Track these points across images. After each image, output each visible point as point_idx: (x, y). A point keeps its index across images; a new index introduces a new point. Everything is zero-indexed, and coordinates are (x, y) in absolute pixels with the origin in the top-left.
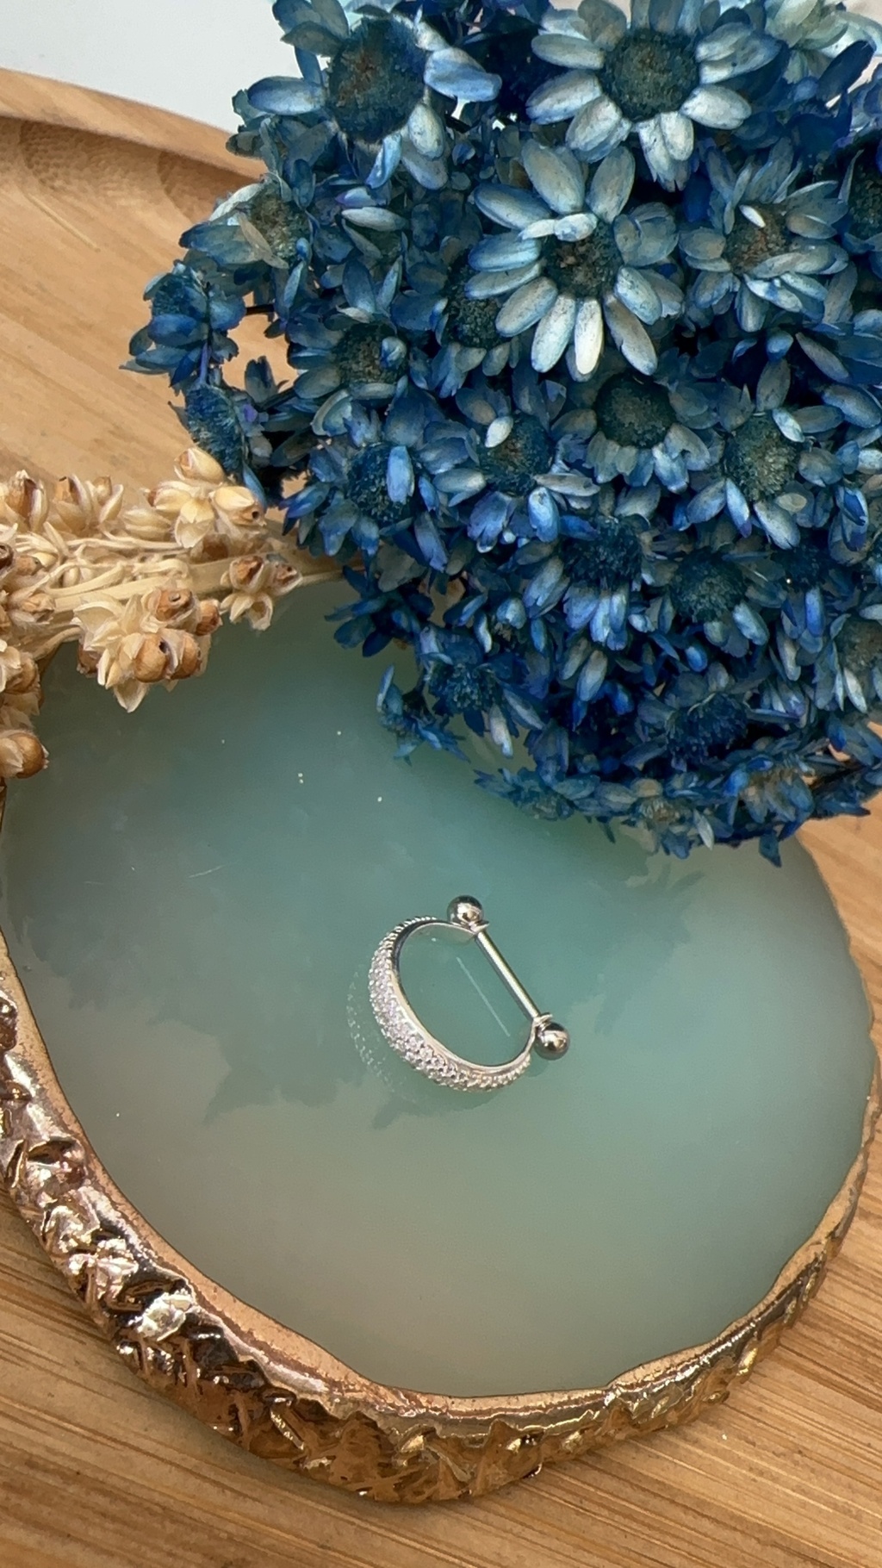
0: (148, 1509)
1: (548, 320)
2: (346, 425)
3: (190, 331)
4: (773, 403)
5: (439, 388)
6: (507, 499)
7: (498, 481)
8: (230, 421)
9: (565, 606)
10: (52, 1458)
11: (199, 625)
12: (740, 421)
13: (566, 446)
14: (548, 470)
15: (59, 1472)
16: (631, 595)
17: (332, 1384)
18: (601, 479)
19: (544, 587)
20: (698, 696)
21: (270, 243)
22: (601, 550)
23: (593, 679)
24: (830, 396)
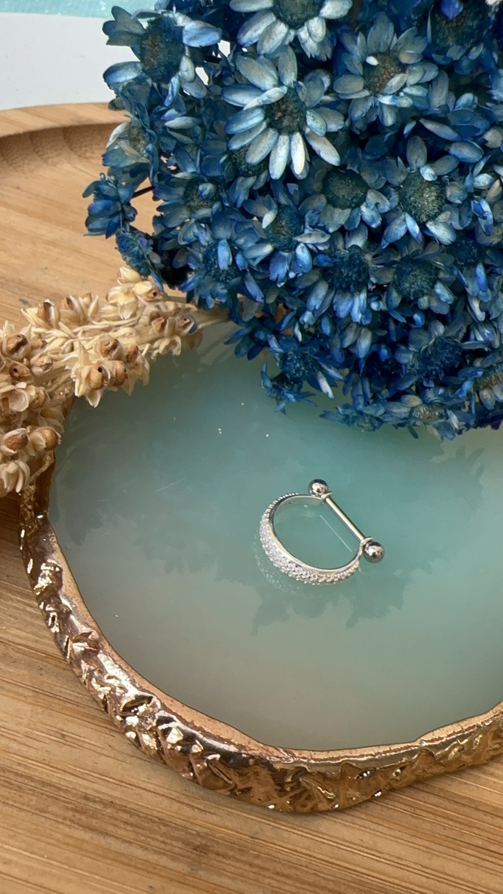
0: (151, 820)
1: (276, 150)
2: (195, 236)
3: (110, 207)
4: (421, 162)
5: (235, 204)
6: (286, 254)
7: (278, 246)
8: (137, 248)
9: (334, 307)
10: (96, 795)
11: (127, 356)
12: (403, 178)
13: (310, 217)
14: (303, 232)
15: (101, 802)
16: (369, 291)
17: (240, 747)
18: (331, 230)
19: (318, 298)
20: (426, 342)
21: (139, 151)
22: (343, 270)
23: (365, 345)
24: (453, 150)
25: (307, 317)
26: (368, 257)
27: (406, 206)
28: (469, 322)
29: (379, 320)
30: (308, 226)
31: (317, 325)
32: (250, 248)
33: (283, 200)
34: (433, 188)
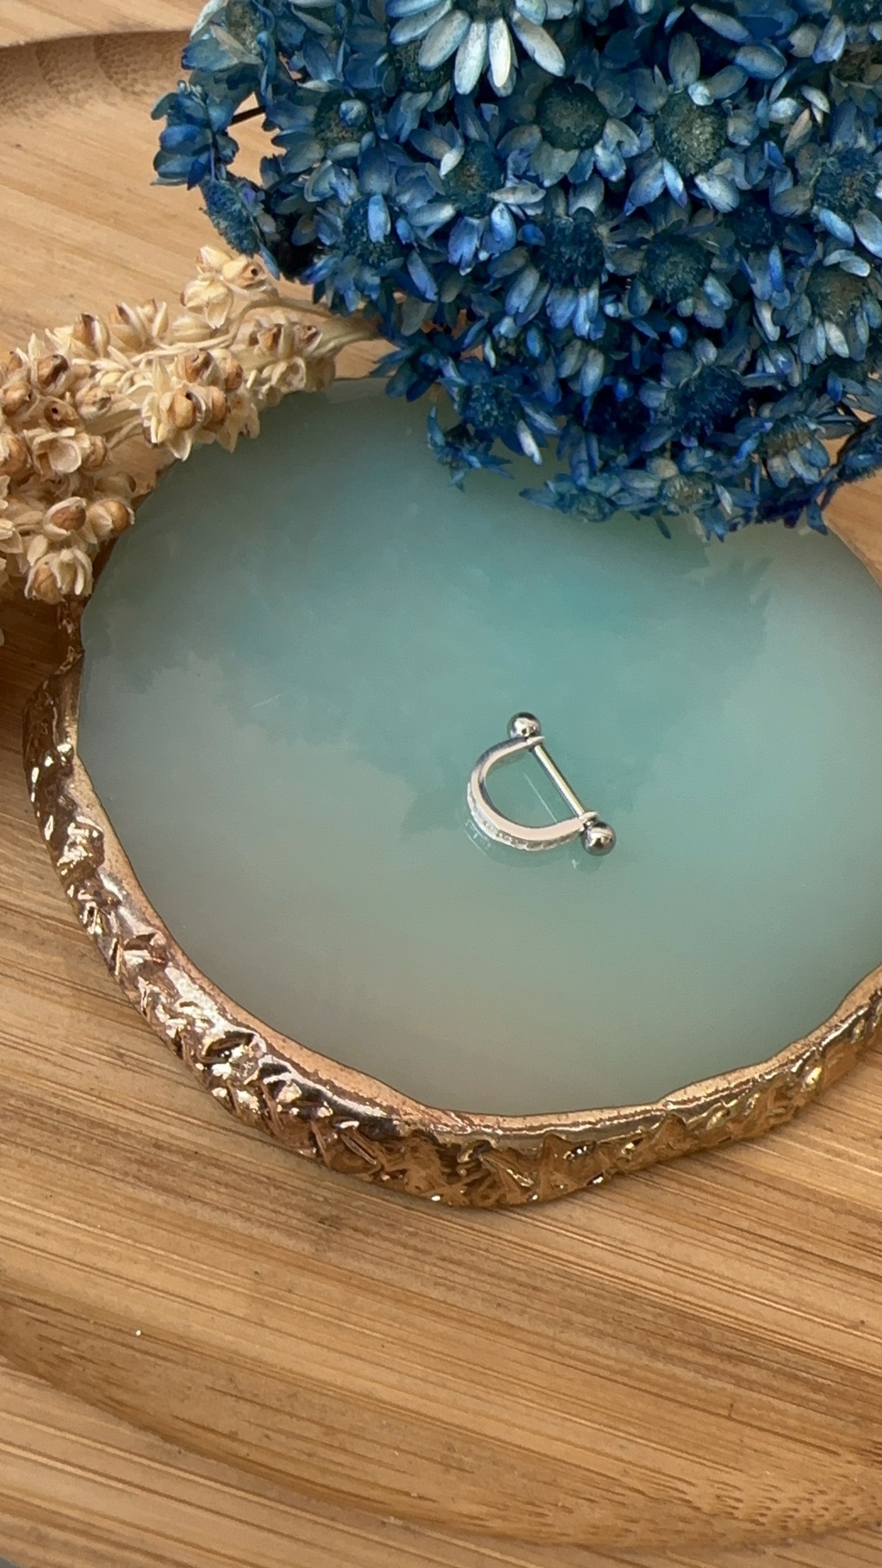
1: (466, 48)
2: (332, 188)
3: (195, 137)
4: (691, 75)
5: (397, 138)
6: (475, 222)
7: (463, 207)
8: (237, 206)
9: (548, 310)
11: (227, 380)
12: (661, 101)
13: (515, 162)
14: (503, 186)
16: (602, 287)
18: (547, 183)
19: (524, 294)
20: (688, 372)
21: (244, 44)
22: (563, 249)
23: (593, 373)
24: (741, 58)
25: (506, 327)
26: (603, 230)
27: (665, 147)
28: (755, 343)
29: (616, 335)
30: (510, 176)
31: (520, 341)
32: (419, 210)
33: (473, 132)
34: (708, 120)
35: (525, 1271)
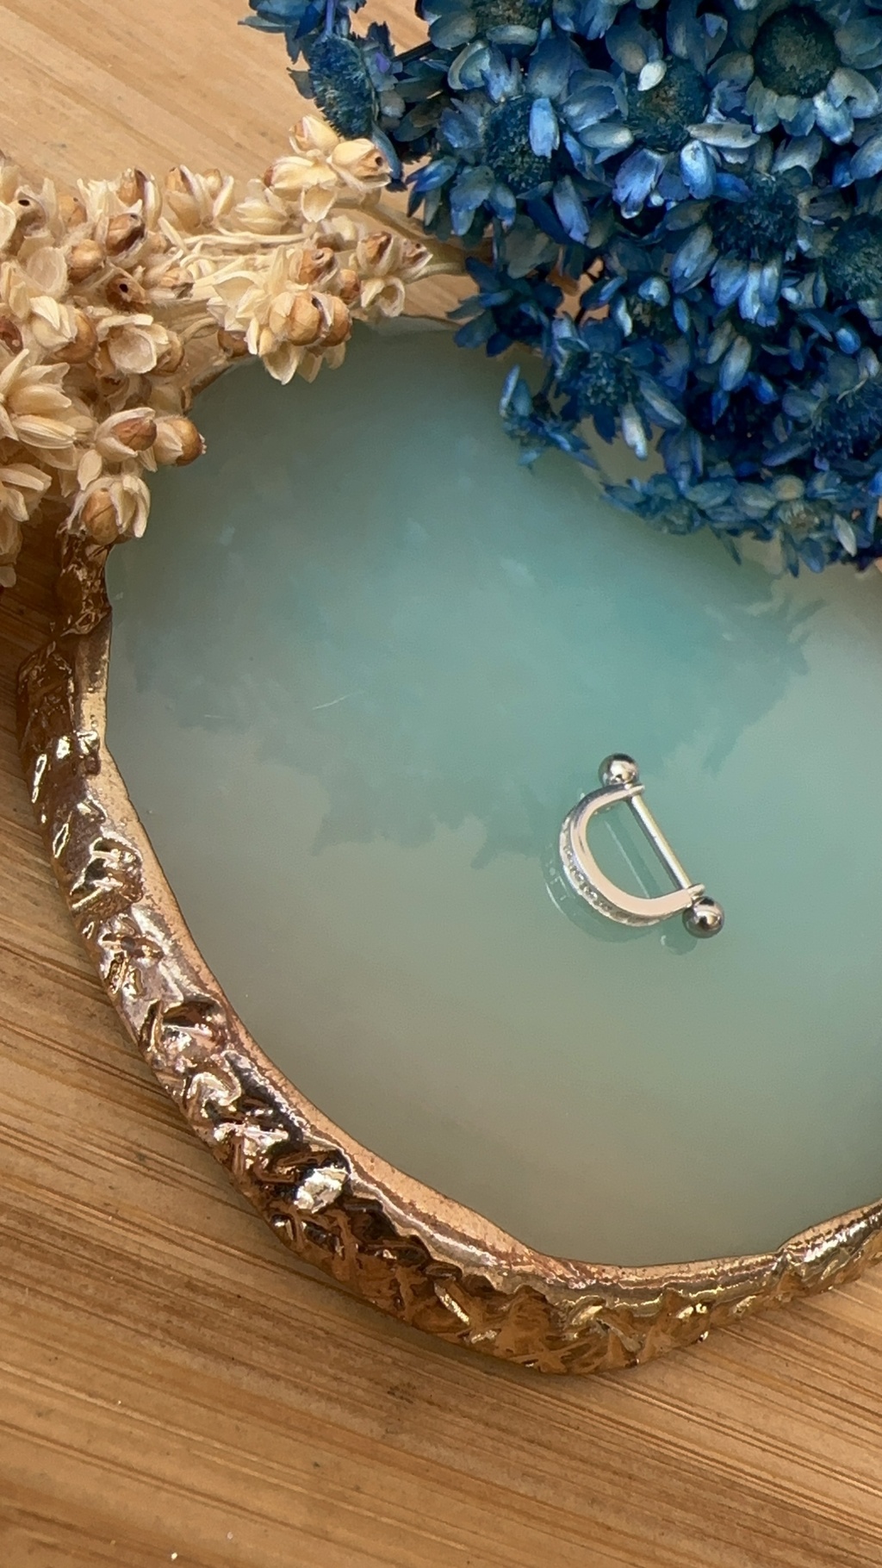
2: (484, 77)
5: (585, 30)
6: (656, 156)
7: (646, 136)
9: (713, 280)
11: (343, 290)
13: (722, 94)
14: (702, 120)
16: (786, 265)
18: (759, 129)
19: (691, 259)
20: (848, 383)
22: (755, 213)
23: (736, 367)
25: (655, 289)
26: (803, 199)
30: (715, 110)
31: (667, 310)
32: (591, 128)
35: (619, 1454)
